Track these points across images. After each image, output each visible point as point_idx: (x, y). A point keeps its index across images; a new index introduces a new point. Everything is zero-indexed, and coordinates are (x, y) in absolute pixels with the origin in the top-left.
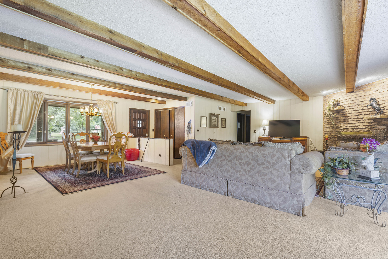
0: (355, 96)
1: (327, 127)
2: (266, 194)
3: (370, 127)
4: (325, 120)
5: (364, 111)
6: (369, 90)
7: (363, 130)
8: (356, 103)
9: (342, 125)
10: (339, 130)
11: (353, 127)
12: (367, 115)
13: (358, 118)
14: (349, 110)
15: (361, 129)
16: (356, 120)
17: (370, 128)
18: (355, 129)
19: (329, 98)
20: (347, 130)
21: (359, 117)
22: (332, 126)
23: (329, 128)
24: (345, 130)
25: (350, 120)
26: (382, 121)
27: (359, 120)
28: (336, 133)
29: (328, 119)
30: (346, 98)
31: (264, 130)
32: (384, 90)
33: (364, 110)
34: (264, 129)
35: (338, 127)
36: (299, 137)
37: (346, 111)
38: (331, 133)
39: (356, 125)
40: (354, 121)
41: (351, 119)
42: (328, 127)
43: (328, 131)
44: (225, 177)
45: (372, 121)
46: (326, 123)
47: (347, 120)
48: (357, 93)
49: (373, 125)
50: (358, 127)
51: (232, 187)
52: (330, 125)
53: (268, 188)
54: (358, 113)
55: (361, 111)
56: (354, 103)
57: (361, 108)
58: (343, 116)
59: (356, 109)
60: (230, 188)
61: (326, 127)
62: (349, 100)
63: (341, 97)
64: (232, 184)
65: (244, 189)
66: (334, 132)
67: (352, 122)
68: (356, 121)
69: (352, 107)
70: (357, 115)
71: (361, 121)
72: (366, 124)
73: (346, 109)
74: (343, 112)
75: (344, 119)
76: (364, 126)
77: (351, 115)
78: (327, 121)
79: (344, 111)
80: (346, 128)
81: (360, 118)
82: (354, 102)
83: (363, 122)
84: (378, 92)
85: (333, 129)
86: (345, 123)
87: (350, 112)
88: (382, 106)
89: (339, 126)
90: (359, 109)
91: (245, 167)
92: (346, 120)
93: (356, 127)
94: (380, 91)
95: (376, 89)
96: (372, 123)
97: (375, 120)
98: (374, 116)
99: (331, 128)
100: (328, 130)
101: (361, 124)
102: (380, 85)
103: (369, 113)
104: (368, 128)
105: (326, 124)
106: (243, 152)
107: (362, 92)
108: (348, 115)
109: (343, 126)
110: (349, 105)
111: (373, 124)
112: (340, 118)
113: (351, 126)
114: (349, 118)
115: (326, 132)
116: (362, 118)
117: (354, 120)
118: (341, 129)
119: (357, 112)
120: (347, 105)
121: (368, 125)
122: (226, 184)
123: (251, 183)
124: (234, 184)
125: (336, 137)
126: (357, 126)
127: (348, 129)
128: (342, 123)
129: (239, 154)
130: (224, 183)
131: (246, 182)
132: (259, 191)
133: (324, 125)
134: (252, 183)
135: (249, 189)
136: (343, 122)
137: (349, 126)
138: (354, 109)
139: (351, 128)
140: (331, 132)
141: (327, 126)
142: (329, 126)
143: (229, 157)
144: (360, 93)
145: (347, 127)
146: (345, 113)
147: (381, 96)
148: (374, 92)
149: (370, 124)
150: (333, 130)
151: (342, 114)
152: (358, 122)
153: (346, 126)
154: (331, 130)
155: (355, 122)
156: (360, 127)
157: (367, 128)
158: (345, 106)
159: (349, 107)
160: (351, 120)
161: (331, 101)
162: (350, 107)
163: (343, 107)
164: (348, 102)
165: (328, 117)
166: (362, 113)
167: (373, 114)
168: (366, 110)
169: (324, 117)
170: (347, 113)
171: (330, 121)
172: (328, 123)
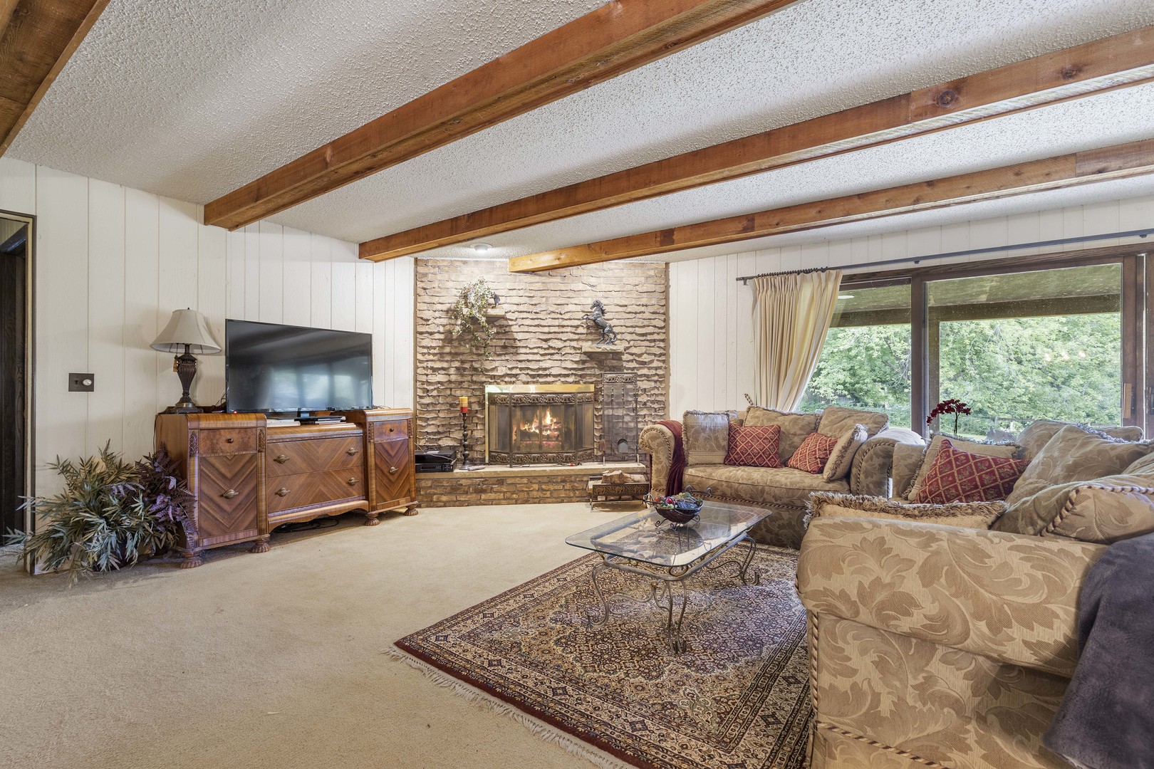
3: (580, 373)
4: (425, 342)
5: (564, 330)
6: (577, 278)
7: (563, 379)
8: (544, 307)
9: (497, 364)
10: (484, 379)
11: (532, 370)
12: (571, 340)
13: (550, 347)
14: (520, 322)
15: (555, 376)
16: (542, 352)
17: (581, 376)
18: (539, 376)
20: (514, 379)
21: (551, 343)
22: (457, 364)
23: (443, 372)
24: (508, 379)
25: (523, 350)
26: (606, 359)
27: (552, 352)
28: (473, 387)
29: (440, 343)
30: (509, 285)
32: (611, 288)
33: (563, 326)
35: (482, 369)
37: (510, 323)
38: (451, 389)
39: (543, 365)
40: (537, 353)
41: (526, 347)
42: (443, 369)
43: (439, 382)
45: (584, 357)
46: (429, 354)
47: (512, 350)
48: (543, 279)
49: (588, 368)
50: (547, 372)
52: (447, 361)
54: (549, 333)
55: (556, 329)
56: (535, 305)
57: (556, 322)
58: (500, 336)
59: (543, 323)
61: (432, 368)
62: (521, 293)
66: (465, 385)
67: (530, 357)
68: (542, 355)
69: (530, 316)
70: (546, 340)
71: (556, 357)
72: (569, 365)
73: (508, 316)
74: (501, 326)
75: (504, 347)
76: (565, 368)
77: (525, 337)
78: (434, 348)
79: (505, 323)
80: (509, 372)
81: (554, 348)
82: (536, 302)
83: (563, 358)
84: (597, 288)
85: (462, 375)
86: (507, 360)
87: (526, 329)
89: (489, 368)
90: (550, 322)
92: (509, 347)
93: (541, 372)
94: (603, 287)
95: (592, 281)
96: (584, 362)
97: (591, 355)
98: (588, 346)
99: (452, 371)
100: (441, 377)
101: (558, 363)
103: (577, 337)
104: (575, 375)
105: (431, 357)
107: (558, 279)
108: (519, 336)
110: (521, 308)
111: (587, 365)
113: (528, 369)
114: (519, 344)
115: (429, 383)
116: (559, 349)
117: (535, 351)
118: (493, 377)
119: (546, 330)
120: (515, 308)
121: (575, 366)
126: (545, 369)
127: (515, 376)
128: (496, 358)
133: (418, 362)
136: (499, 355)
137: (521, 369)
138: (536, 322)
139: (528, 374)
140: (453, 386)
142: (445, 365)
144: (552, 280)
145: (514, 372)
146: (507, 329)
148: (590, 288)
149: (581, 366)
150: (459, 379)
151: (495, 330)
152: (549, 357)
153: (511, 369)
154: (453, 378)
155: (538, 357)
156: (554, 371)
157: (572, 374)
158: (505, 308)
159: (521, 312)
160: (528, 351)
162: (525, 315)
164: (517, 300)
165: (442, 337)
166: (560, 336)
167: (587, 340)
168: (569, 329)
169: (417, 333)
170: (514, 329)
171: (447, 350)
172: (441, 354)
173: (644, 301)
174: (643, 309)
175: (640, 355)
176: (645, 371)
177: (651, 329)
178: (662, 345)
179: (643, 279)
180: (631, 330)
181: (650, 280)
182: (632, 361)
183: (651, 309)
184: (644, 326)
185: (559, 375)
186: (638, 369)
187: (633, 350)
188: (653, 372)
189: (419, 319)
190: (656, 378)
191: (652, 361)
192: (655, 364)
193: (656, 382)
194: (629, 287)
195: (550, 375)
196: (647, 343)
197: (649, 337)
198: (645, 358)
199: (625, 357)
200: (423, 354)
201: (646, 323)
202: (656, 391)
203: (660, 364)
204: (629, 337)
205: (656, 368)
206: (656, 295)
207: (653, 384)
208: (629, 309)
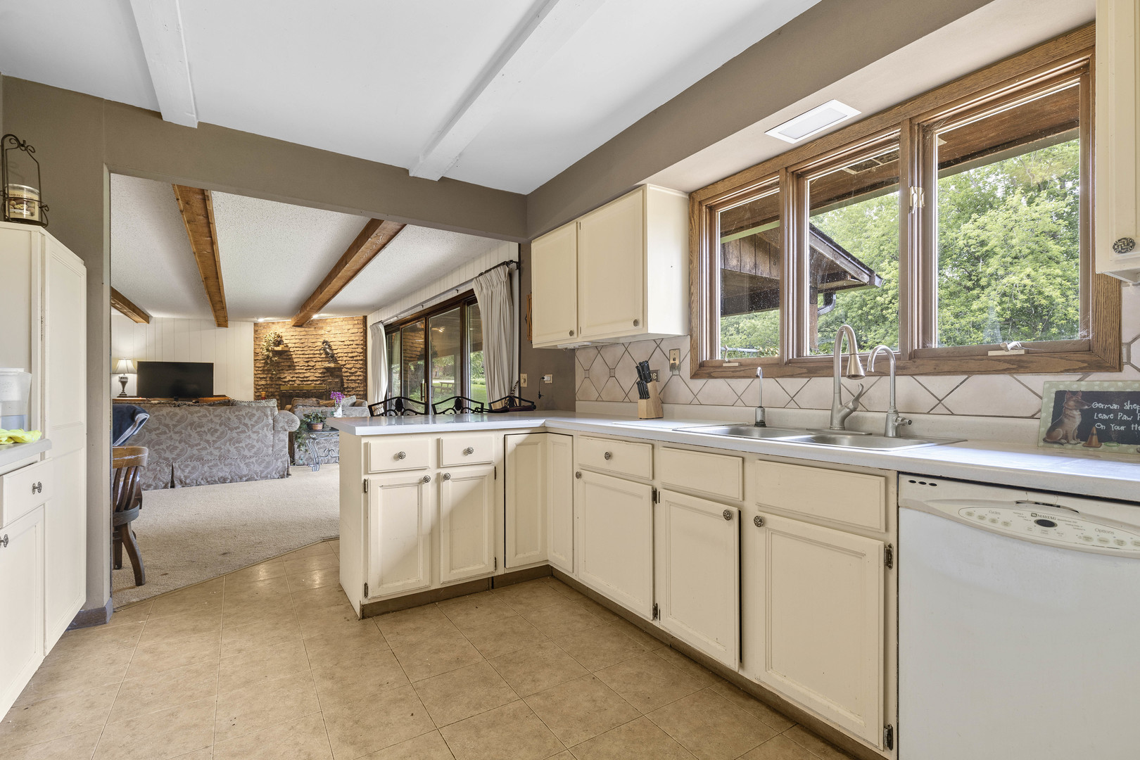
0: (304, 333)
1: (261, 378)
2: (242, 465)
3: (322, 379)
4: (258, 365)
6: (322, 328)
7: (314, 383)
8: (306, 344)
9: (285, 375)
10: (281, 383)
11: (301, 378)
12: (319, 361)
13: (308, 366)
14: (296, 352)
15: (311, 381)
16: (305, 368)
17: (323, 381)
18: (304, 381)
19: (264, 328)
20: (293, 383)
21: (309, 364)
22: (270, 375)
23: (264, 380)
24: (291, 383)
25: (297, 368)
26: (334, 371)
27: (310, 368)
29: (263, 365)
30: (292, 334)
31: (124, 383)
32: (337, 332)
33: (315, 354)
34: (123, 380)
35: (280, 378)
36: (213, 396)
37: (292, 353)
38: (267, 388)
39: (306, 375)
41: (299, 366)
42: (263, 378)
43: (263, 385)
44: (166, 459)
45: (325, 371)
46: (260, 370)
47: (293, 368)
48: (306, 329)
49: (326, 377)
50: (308, 379)
51: (183, 471)
52: (266, 374)
53: (245, 457)
54: (309, 358)
55: (312, 356)
56: (302, 343)
57: (312, 352)
58: (288, 361)
59: (306, 353)
60: (178, 473)
61: (259, 377)
62: (296, 337)
63: (283, 330)
64: (182, 467)
65: (206, 468)
66: (273, 386)
67: (301, 371)
68: (306, 370)
69: (300, 349)
70: (307, 362)
71: (312, 371)
72: (317, 375)
73: (291, 350)
74: (288, 355)
75: (289, 366)
76: (315, 377)
77: (298, 359)
78: (262, 367)
79: (290, 353)
83: (314, 372)
84: (331, 333)
85: (272, 381)
86: (290, 373)
87: (298, 356)
88: (335, 352)
89: (282, 377)
90: (309, 352)
91: (209, 437)
92: (292, 367)
93: (305, 379)
94: (333, 332)
95: (329, 329)
96: (324, 373)
97: (328, 369)
98: (327, 365)
99: (268, 379)
100: (263, 382)
101: (312, 374)
102: (333, 324)
103: (321, 360)
104: (320, 380)
105: (259, 372)
106: (205, 416)
107: (312, 329)
108: (295, 360)
109: (288, 376)
110: (296, 345)
111: (326, 375)
112: (283, 364)
114: (296, 364)
115: (259, 385)
116: (313, 366)
117: (303, 368)
118: (285, 382)
119: (307, 356)
120: (294, 345)
121: (320, 375)
122: (168, 470)
123: (217, 458)
124: (187, 466)
125: (276, 394)
126: (307, 377)
127: (294, 381)
128: (286, 372)
129: (196, 419)
130: (164, 470)
131: (210, 458)
132: (231, 464)
133: (255, 374)
134: (220, 456)
135: (216, 465)
136: (287, 370)
137: (297, 377)
138: (303, 352)
139: (299, 380)
140: (268, 386)
141: (262, 376)
142: (265, 376)
143: (175, 426)
144: (310, 329)
145: (294, 379)
146: (290, 357)
147: (334, 340)
148: (327, 333)
149: (323, 376)
150: (271, 383)
151: (285, 357)
152: (308, 371)
153: (292, 377)
154: (268, 382)
155: (304, 371)
156: (311, 379)
158: (290, 345)
159: (296, 347)
160: (299, 368)
161: (269, 335)
162: (298, 349)
163: (287, 346)
164: (294, 341)
165: (263, 361)
166: (313, 359)
167: (326, 361)
168: (317, 356)
169: (255, 360)
170: (294, 356)
171: (266, 368)
172: (263, 370)
173: (353, 338)
174: (352, 343)
175: (351, 369)
176: (353, 378)
177: (356, 354)
178: (361, 362)
179: (351, 326)
180: (346, 355)
181: (356, 326)
182: (347, 372)
183: (355, 342)
184: (352, 353)
185: (313, 380)
186: (350, 376)
187: (348, 366)
188: (357, 378)
189: (256, 354)
190: (358, 381)
191: (356, 372)
192: (358, 373)
193: (359, 383)
194: (346, 331)
195: (308, 381)
196: (354, 362)
197: (355, 358)
198: (353, 370)
199: (344, 370)
200: (257, 371)
201: (354, 350)
202: (359, 389)
203: (361, 373)
204: (345, 359)
205: (359, 376)
206: (359, 334)
207: (357, 385)
208: (346, 343)
